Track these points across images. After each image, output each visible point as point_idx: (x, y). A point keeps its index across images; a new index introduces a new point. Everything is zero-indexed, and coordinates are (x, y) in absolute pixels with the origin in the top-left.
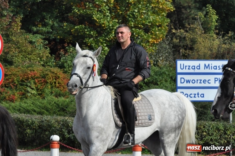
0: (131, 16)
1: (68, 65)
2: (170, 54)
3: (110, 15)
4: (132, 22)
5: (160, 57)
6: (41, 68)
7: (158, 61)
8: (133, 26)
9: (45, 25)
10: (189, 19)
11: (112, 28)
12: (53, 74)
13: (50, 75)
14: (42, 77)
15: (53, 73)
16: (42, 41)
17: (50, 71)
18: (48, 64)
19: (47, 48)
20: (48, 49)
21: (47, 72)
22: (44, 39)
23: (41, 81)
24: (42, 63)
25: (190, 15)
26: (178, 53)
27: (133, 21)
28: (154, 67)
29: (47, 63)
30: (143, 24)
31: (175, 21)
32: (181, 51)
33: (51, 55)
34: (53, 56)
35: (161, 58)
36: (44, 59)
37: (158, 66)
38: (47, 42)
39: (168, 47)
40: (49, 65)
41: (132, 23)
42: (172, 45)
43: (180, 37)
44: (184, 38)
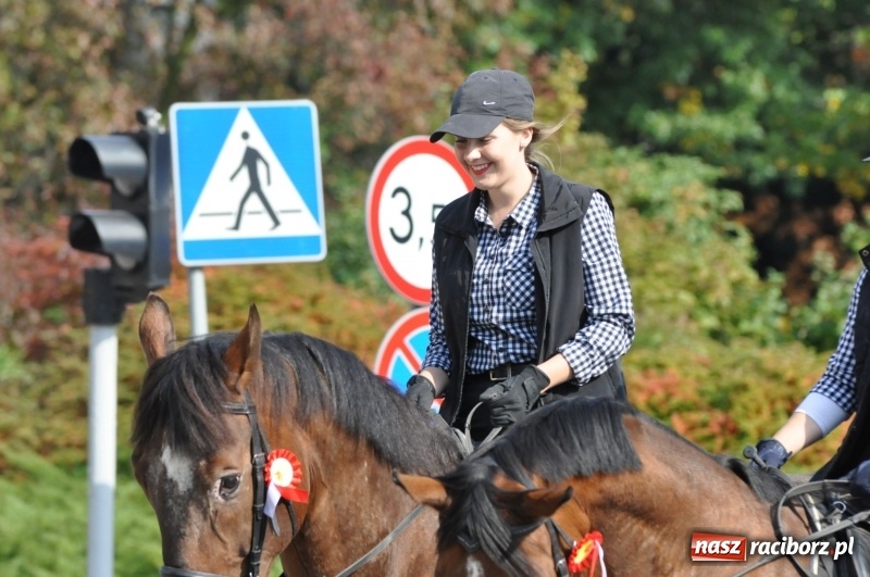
12: (772, 386)
13: (758, 389)
14: (714, 405)
15: (775, 376)
16: (711, 196)
17: (758, 367)
18: (745, 326)
19: (733, 234)
20: (745, 240)
21: (737, 376)
22: (721, 184)
23: (705, 425)
24: (710, 321)
29: (735, 322)
33: (763, 275)
34: (776, 278)
36: (722, 295)
38: (733, 200)
40: (748, 335)
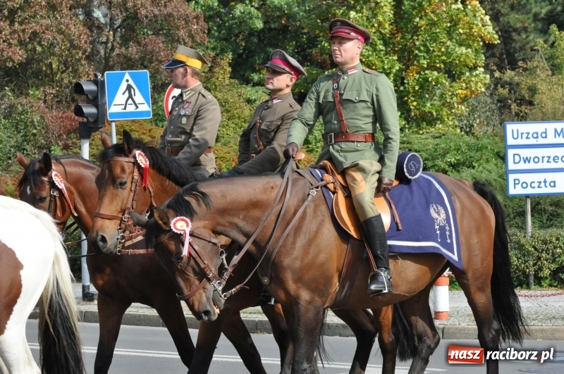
0: (422, 48)
1: (315, 138)
2: (494, 112)
3: (384, 48)
4: (425, 58)
5: (475, 119)
7: (473, 126)
8: (425, 66)
10: (525, 50)
11: (389, 71)
25: (528, 43)
26: (507, 111)
27: (428, 57)
28: (465, 136)
30: (443, 62)
31: (501, 54)
32: (512, 107)
35: (478, 121)
37: (473, 134)
39: (489, 100)
41: (425, 62)
42: (497, 97)
43: (510, 84)
44: (518, 84)
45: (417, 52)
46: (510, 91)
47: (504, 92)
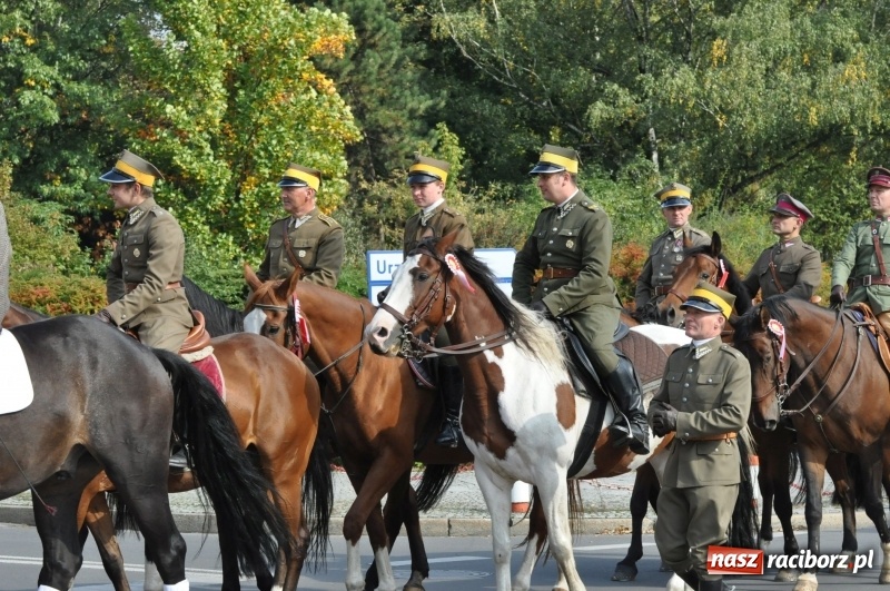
0: (262, 153)
2: (357, 238)
3: (212, 153)
4: (266, 166)
6: (61, 278)
8: (267, 176)
9: (69, 180)
10: (397, 156)
11: (217, 183)
25: (401, 148)
26: (373, 236)
27: (269, 165)
31: (367, 162)
32: (382, 230)
39: (350, 222)
41: (267, 171)
42: (361, 218)
43: (380, 199)
44: (390, 200)
45: (255, 158)
46: (379, 208)
47: (370, 209)
